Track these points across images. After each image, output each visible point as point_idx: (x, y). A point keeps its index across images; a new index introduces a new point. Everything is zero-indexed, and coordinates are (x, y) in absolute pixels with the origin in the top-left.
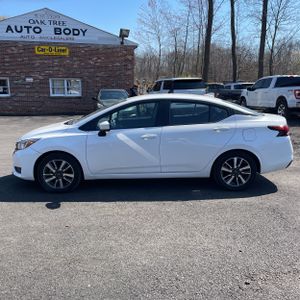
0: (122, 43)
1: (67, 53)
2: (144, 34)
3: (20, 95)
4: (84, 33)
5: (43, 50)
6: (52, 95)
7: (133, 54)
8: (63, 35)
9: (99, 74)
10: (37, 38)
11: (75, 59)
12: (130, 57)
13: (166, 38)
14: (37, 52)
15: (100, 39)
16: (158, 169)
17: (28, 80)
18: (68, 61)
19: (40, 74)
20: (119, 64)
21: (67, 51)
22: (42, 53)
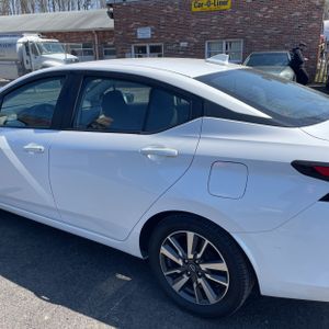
1: (228, 6)
5: (200, 5)
9: (268, 32)
11: (238, 12)
14: (194, 9)
17: (182, 44)
18: (229, 17)
19: (195, 37)
20: (298, 14)
21: (229, 3)
22: (198, 9)
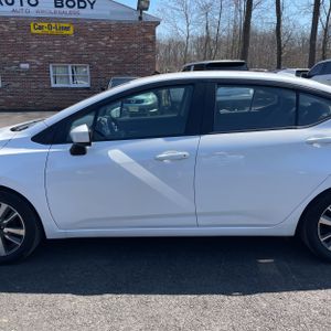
0: (140, 18)
1: (71, 32)
2: (169, 11)
3: (14, 85)
4: (92, 5)
5: (40, 28)
6: (53, 85)
7: (154, 33)
8: (65, 9)
9: (112, 59)
10: (33, 12)
11: (82, 39)
12: (150, 37)
13: (195, 15)
14: (33, 31)
15: (112, 13)
16: (192, 221)
17: (22, 66)
18: (72, 42)
19: (37, 59)
20: (136, 46)
21: (72, 28)
22: (40, 31)
